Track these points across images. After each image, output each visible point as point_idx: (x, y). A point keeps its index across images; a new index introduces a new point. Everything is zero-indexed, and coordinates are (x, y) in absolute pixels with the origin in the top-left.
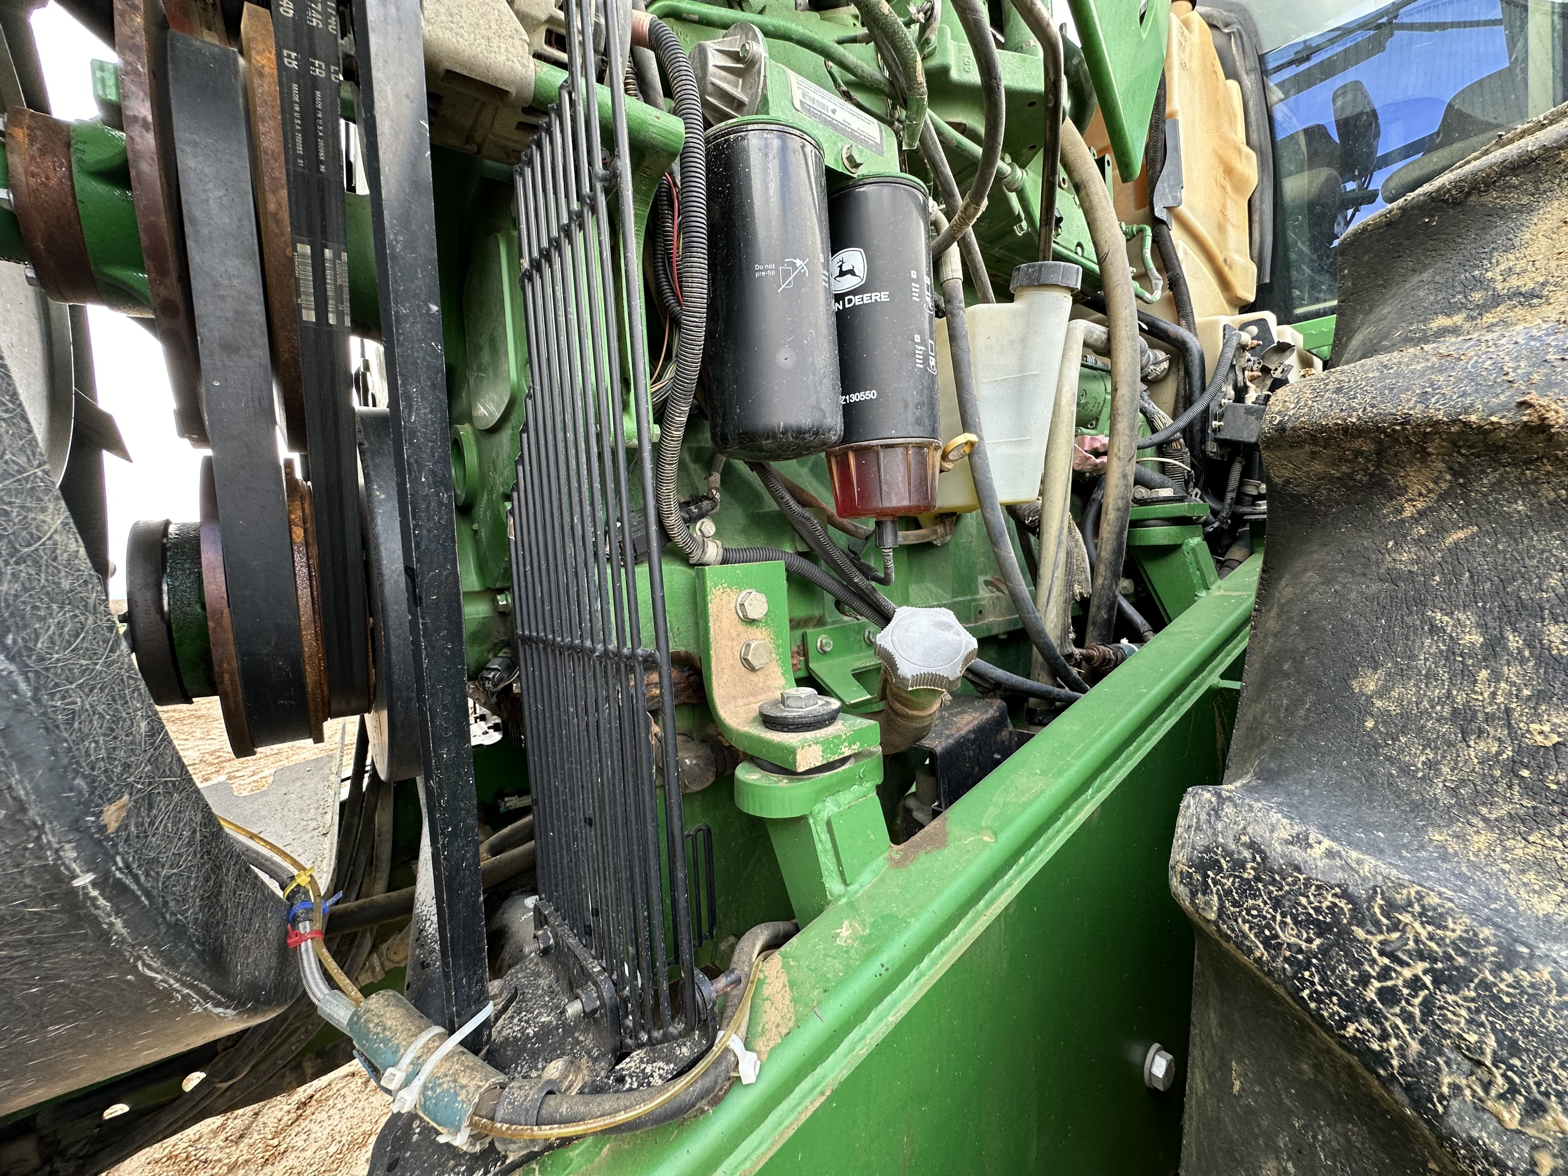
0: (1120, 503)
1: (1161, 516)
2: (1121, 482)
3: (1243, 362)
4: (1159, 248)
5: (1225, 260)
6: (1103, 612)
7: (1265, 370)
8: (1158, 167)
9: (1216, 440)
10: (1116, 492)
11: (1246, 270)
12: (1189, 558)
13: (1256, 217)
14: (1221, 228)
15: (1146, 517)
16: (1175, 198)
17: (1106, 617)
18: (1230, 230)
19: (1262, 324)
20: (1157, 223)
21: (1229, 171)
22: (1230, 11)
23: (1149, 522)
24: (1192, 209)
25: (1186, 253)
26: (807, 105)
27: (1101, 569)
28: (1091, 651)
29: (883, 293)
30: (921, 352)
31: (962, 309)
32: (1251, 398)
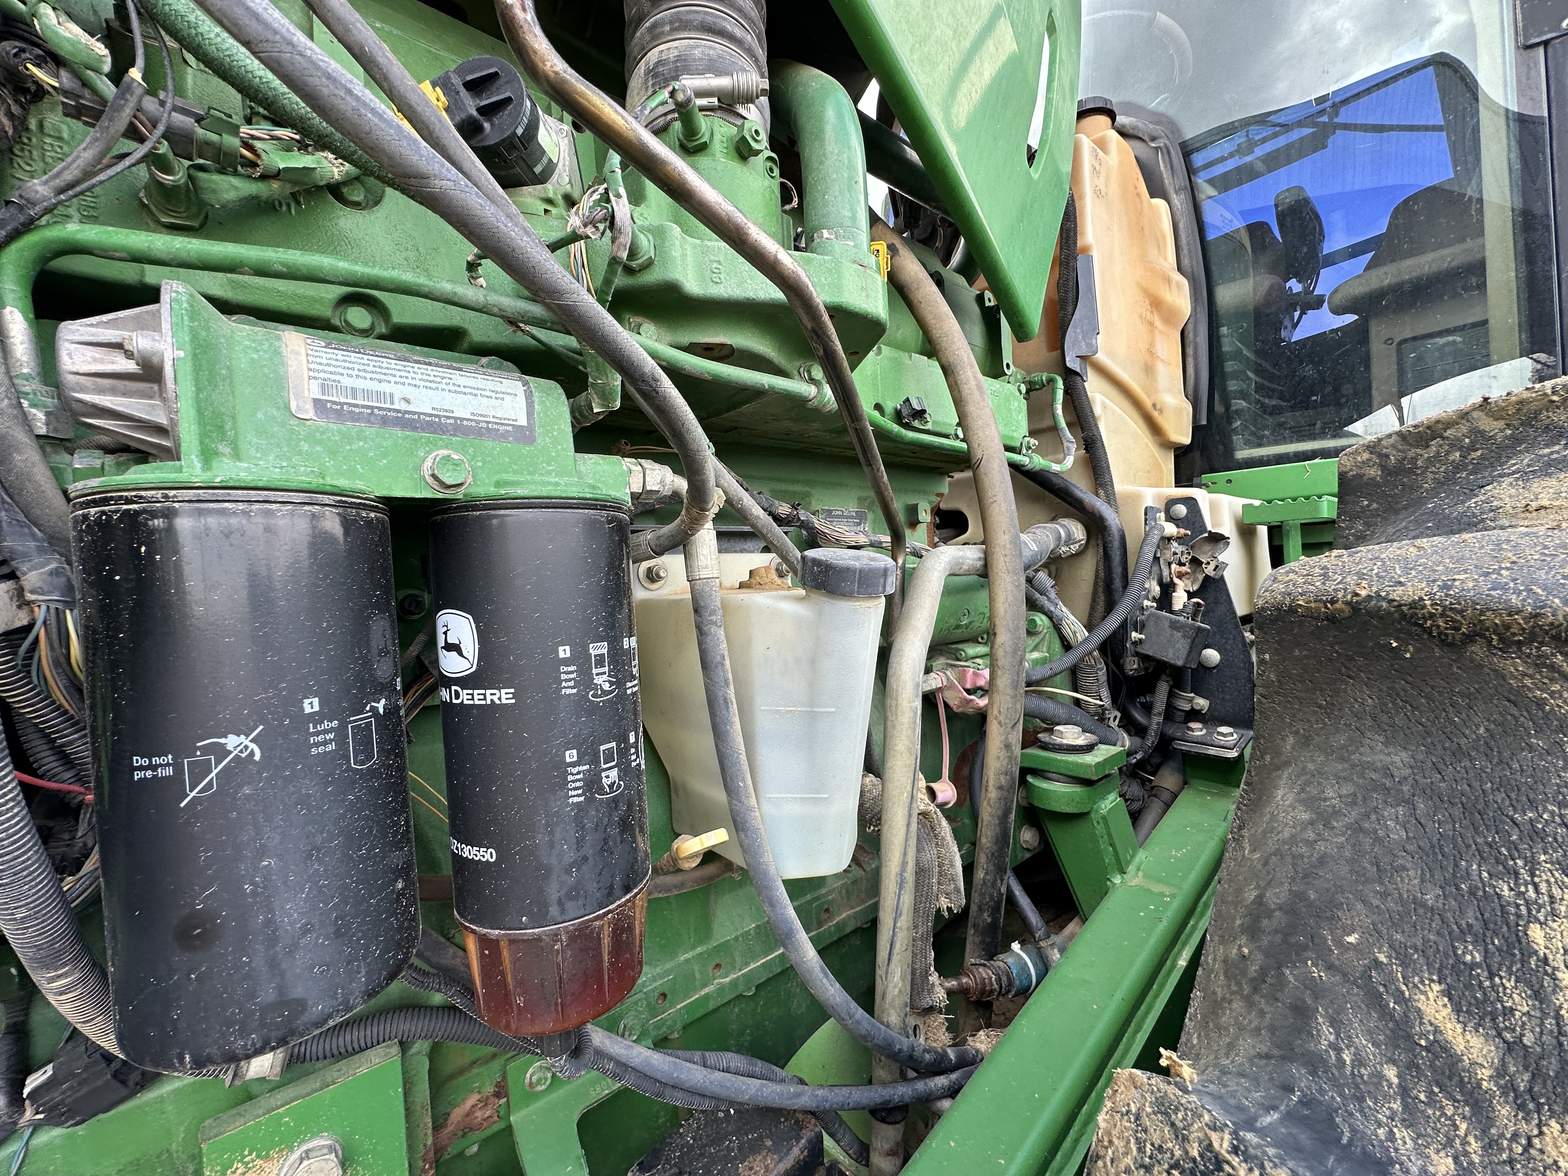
0: (1003, 780)
1: (1063, 771)
2: (1003, 754)
3: (1168, 555)
4: (1073, 402)
5: (1154, 405)
6: (986, 915)
7: (1196, 562)
8: (1070, 309)
9: (1137, 654)
10: (998, 765)
11: (1179, 411)
12: (1100, 829)
13: (1190, 351)
14: (1149, 370)
15: (1046, 768)
16: (1089, 345)
17: (989, 920)
18: (1161, 368)
19: (1191, 502)
20: (1068, 375)
21: (1156, 304)
22: (1157, 123)
23: (1050, 775)
24: (1110, 354)
25: (1104, 407)
26: (334, 403)
27: (982, 859)
28: (965, 980)
29: (503, 691)
30: (581, 776)
31: (714, 623)
32: (1180, 599)
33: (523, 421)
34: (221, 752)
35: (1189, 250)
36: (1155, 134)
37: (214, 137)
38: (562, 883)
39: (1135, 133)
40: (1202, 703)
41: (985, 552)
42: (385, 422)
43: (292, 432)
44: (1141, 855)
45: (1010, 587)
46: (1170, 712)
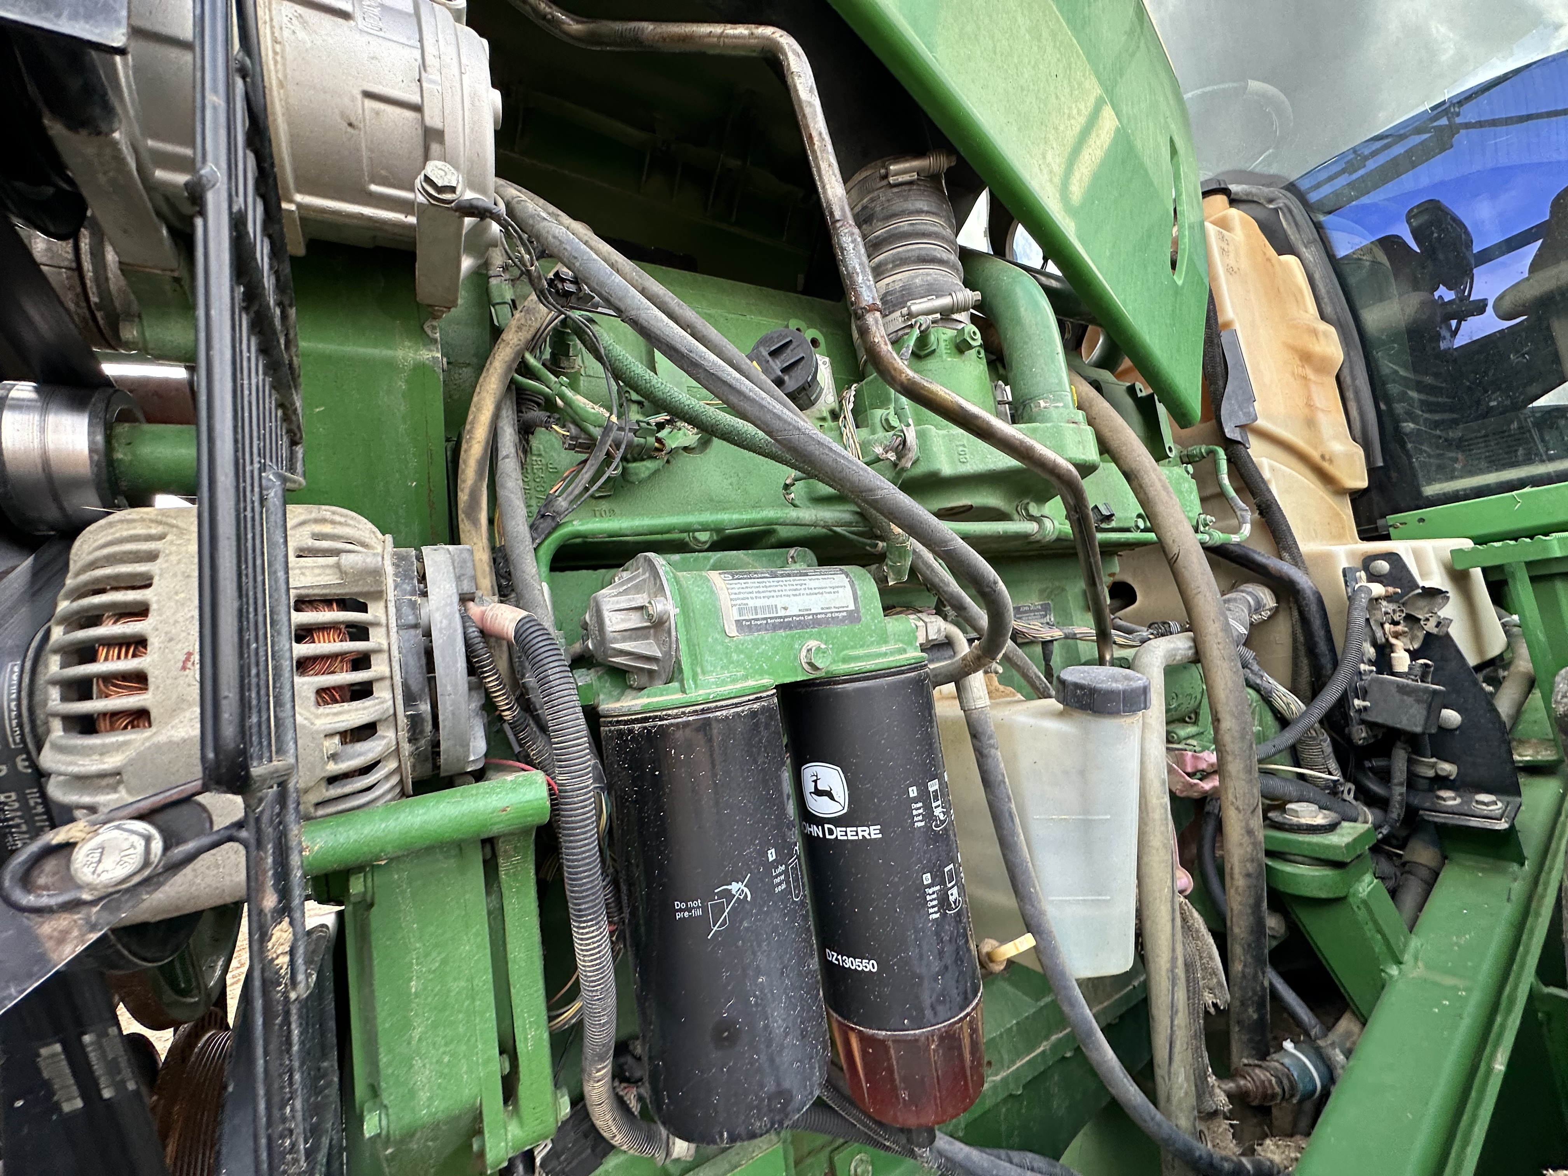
0: (1250, 868)
1: (1306, 853)
2: (1245, 840)
3: (1379, 616)
4: (1238, 470)
5: (1323, 457)
6: (1250, 1010)
7: (1411, 620)
8: (1221, 383)
9: (1363, 722)
10: (1242, 852)
11: (1350, 456)
12: (1362, 914)
13: (1350, 395)
14: (1311, 423)
15: (1287, 850)
16: (1247, 414)
17: (1255, 1016)
18: (1322, 418)
19: (1392, 557)
20: (1230, 445)
21: (1306, 357)
22: (1271, 186)
23: (1292, 857)
24: (1270, 418)
25: (1273, 469)
26: (747, 620)
27: (1237, 950)
28: (1242, 1082)
29: (872, 828)
30: (935, 896)
31: (992, 746)
32: (1401, 660)
33: (852, 607)
34: (728, 895)
35: (1331, 298)
36: (1271, 196)
37: (642, 440)
38: (933, 990)
39: (1250, 198)
40: (1448, 768)
41: (1194, 640)
42: (775, 628)
43: (727, 647)
44: (1415, 942)
45: (1228, 674)
46: (1412, 781)
